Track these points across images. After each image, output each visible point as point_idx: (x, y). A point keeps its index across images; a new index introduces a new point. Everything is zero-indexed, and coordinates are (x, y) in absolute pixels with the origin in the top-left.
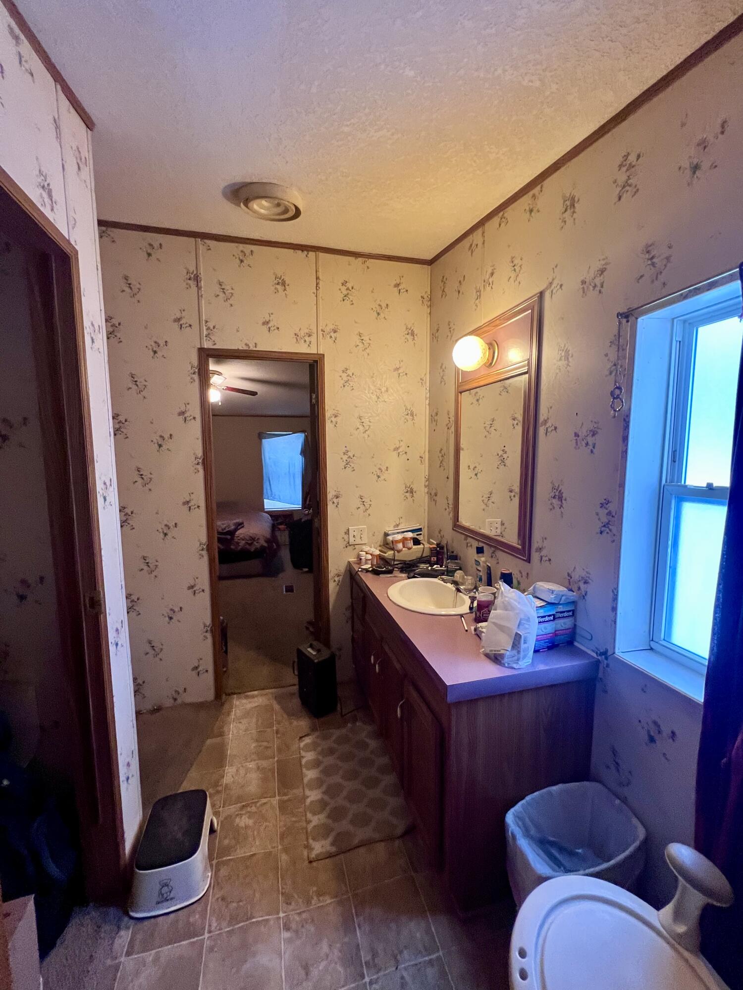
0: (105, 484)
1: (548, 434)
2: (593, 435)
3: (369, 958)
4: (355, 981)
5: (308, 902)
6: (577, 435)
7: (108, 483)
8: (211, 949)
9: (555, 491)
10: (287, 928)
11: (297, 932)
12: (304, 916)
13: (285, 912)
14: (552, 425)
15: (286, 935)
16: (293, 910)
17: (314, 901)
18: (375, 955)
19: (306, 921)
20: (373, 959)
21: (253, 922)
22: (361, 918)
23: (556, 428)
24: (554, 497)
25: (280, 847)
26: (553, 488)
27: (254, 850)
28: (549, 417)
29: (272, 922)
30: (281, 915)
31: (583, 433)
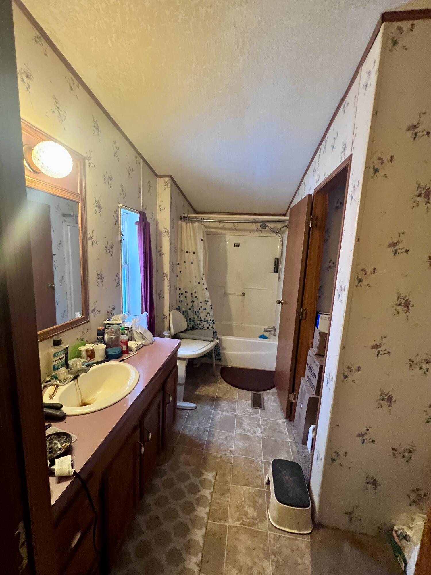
0: (341, 287)
1: (93, 245)
2: (112, 248)
3: (206, 432)
4: (212, 430)
5: (221, 457)
6: (106, 247)
7: (343, 287)
8: (260, 455)
9: (99, 275)
10: (231, 451)
11: (228, 449)
12: (224, 453)
13: (231, 456)
14: (95, 240)
15: (232, 449)
16: (227, 456)
17: (219, 456)
18: (204, 432)
19: (223, 451)
20: (205, 431)
21: (244, 455)
22: (204, 442)
23: (97, 242)
24: (99, 279)
25: (230, 485)
26: (98, 274)
27: (244, 488)
28: (93, 236)
29: (237, 454)
30: (233, 456)
31: (108, 246)
